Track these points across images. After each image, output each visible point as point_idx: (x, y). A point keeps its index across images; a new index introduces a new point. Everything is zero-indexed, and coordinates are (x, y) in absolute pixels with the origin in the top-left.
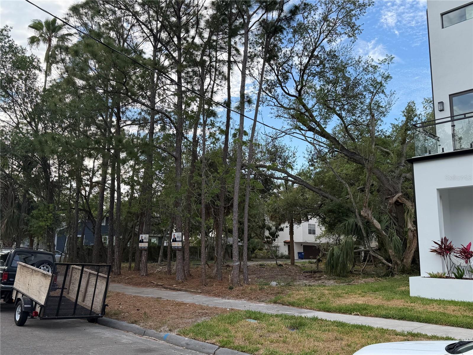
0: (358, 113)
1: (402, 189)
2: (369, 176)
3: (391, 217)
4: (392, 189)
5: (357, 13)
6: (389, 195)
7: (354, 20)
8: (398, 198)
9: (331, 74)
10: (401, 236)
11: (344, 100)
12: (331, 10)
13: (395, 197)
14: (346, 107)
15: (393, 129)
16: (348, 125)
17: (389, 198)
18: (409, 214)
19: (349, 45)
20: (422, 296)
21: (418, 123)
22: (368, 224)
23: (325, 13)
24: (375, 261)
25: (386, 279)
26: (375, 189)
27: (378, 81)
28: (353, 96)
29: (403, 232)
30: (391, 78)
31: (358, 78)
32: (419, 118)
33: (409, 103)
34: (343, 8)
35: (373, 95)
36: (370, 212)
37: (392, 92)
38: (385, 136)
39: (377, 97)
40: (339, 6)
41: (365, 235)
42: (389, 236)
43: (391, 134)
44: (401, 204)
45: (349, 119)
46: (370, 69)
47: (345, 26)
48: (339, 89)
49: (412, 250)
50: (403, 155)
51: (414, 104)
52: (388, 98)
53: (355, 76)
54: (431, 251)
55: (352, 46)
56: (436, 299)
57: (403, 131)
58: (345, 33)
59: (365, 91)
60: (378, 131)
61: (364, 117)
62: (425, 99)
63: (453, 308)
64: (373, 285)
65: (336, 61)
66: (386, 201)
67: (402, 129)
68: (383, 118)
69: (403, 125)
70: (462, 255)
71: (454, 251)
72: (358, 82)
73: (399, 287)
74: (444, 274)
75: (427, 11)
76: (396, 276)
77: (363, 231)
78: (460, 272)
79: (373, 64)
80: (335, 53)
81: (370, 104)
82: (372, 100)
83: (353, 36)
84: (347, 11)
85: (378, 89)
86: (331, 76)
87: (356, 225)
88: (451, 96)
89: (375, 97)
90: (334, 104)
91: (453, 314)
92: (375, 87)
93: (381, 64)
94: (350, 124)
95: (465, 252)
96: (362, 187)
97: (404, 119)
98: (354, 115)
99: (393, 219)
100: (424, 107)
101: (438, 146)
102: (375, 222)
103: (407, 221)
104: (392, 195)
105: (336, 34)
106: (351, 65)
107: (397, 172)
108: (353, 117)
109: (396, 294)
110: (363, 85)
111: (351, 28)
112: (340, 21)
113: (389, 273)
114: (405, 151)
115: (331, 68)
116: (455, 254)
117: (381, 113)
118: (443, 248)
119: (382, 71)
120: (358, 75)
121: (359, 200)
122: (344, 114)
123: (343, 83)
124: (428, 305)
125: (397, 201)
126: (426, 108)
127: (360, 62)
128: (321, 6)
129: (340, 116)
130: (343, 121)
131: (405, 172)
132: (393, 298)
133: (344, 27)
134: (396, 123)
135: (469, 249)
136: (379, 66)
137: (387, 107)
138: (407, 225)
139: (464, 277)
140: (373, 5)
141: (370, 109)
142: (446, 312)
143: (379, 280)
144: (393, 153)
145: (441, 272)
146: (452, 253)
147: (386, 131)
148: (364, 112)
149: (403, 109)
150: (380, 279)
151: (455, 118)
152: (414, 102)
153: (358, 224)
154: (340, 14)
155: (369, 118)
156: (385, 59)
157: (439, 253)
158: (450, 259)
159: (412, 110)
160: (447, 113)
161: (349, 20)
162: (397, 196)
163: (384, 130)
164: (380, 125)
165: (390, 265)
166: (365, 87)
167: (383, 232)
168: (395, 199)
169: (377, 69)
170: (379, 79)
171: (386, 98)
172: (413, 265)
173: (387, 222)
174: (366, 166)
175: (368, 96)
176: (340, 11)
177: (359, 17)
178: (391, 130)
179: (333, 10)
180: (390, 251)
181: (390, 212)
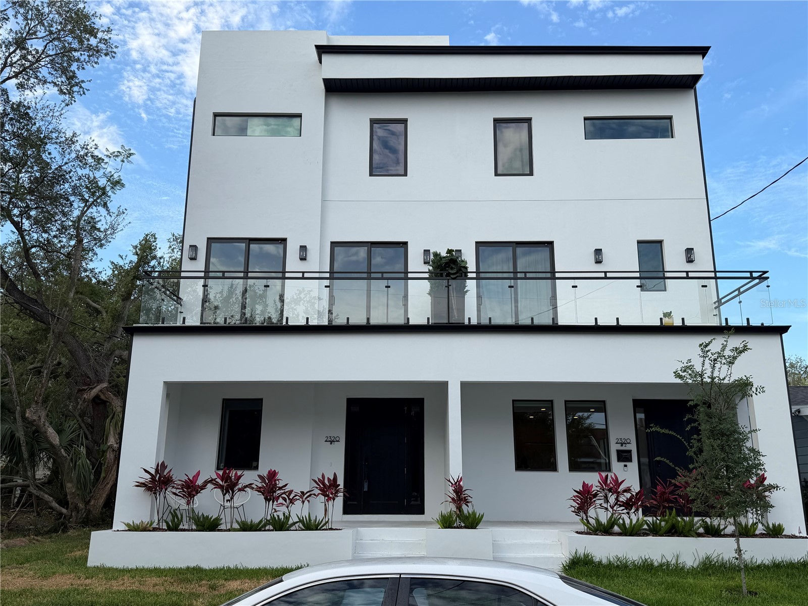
0: (54, 229)
1: (111, 376)
2: (55, 346)
3: (83, 425)
4: (91, 375)
5: (82, 58)
6: (85, 384)
7: (74, 67)
8: (101, 391)
9: (13, 146)
10: (93, 460)
11: (31, 200)
12: (35, 33)
13: (95, 390)
14: (33, 213)
15: (113, 271)
16: (32, 247)
17: (84, 390)
18: (114, 420)
19: (58, 105)
20: (109, 565)
21: (157, 269)
22: (36, 435)
23: (20, 33)
24: (38, 505)
25: (51, 538)
26: (62, 372)
27: (100, 184)
28: (50, 198)
29: (98, 451)
30: (123, 186)
31: (64, 168)
32: (159, 263)
33: (147, 235)
34: (59, 39)
35: (86, 206)
36: (43, 414)
37: (121, 210)
38: (99, 282)
39: (93, 211)
40: (51, 33)
41: (26, 455)
42: (72, 459)
43: (109, 280)
44: (104, 403)
45: (35, 236)
46: (90, 160)
47: (56, 70)
48: (24, 177)
49: (108, 483)
50: (123, 318)
51: (155, 238)
52: (113, 218)
53: (59, 164)
54: (137, 486)
55: (64, 111)
56: (130, 567)
57: (130, 278)
58: (55, 84)
59: (74, 194)
60: (86, 271)
61: (64, 240)
62: (173, 235)
63: (155, 580)
64: (22, 552)
65: (28, 125)
66: (78, 395)
67: (128, 275)
68: (97, 250)
69: (131, 269)
70: (184, 491)
71: (173, 485)
72: (64, 175)
73: (71, 552)
74: (152, 524)
75: (195, 101)
76: (71, 532)
77: (23, 448)
78: (176, 520)
79: (96, 153)
80: (28, 111)
81: (79, 218)
82: (83, 213)
83: (69, 93)
84: (64, 47)
85: (98, 198)
86: (13, 149)
87: (13, 436)
88: (210, 240)
89: (90, 210)
90: (10, 202)
91: (152, 591)
92: (93, 194)
93: (110, 157)
94: (35, 246)
95: (188, 487)
96: (39, 365)
97: (135, 259)
98: (46, 232)
99: (85, 428)
100: (170, 247)
101: (179, 314)
102: (51, 431)
103: (109, 433)
104: (90, 385)
105: (37, 77)
106: (56, 143)
107: (107, 346)
108: (43, 234)
109: (63, 564)
110: (73, 184)
111: (68, 79)
112: (47, 59)
113: (60, 526)
114: (126, 313)
115: (15, 135)
116: (174, 490)
117: (95, 239)
118: (156, 481)
119: (109, 170)
120: (66, 163)
121: (28, 389)
122: (26, 224)
123: (36, 168)
124: (115, 579)
125: (97, 397)
126: (173, 250)
127: (73, 143)
128: (16, 17)
129: (18, 226)
130: (23, 237)
131: (121, 348)
132: (54, 573)
133: (54, 73)
134: (121, 263)
135: (196, 482)
136: (106, 160)
137: (109, 232)
138: (107, 439)
139: (181, 527)
140: (114, 57)
141: (77, 229)
142: (142, 588)
143: (37, 540)
144: (107, 312)
145: (146, 520)
146: (169, 489)
147: (100, 272)
148: (66, 230)
149: (136, 243)
150: (39, 538)
151: (211, 274)
152: (154, 236)
153: (17, 435)
154: (51, 48)
155: (73, 243)
156: (118, 152)
157: (149, 489)
158: (165, 497)
159: (150, 249)
160: (200, 265)
161: (65, 64)
162: (99, 388)
163: (97, 271)
164: (91, 260)
165: (64, 511)
166: (75, 188)
167: (62, 450)
168: (94, 392)
169: (102, 164)
170: (102, 182)
171: (108, 217)
172: (104, 510)
173: (73, 432)
174: (52, 327)
175: (78, 205)
176: (51, 41)
177: (85, 66)
178: (110, 272)
179: (40, 35)
180: (69, 485)
181: (82, 415)
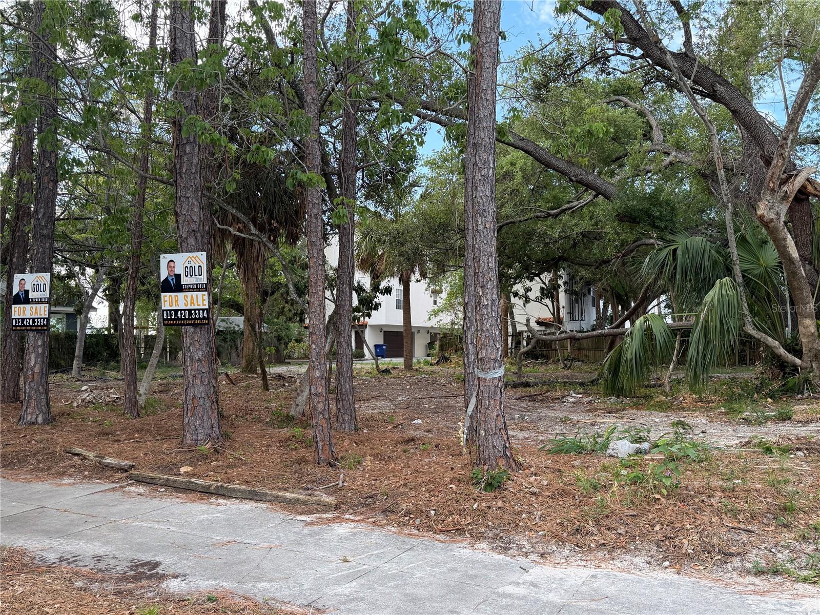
165: (798, 361)
